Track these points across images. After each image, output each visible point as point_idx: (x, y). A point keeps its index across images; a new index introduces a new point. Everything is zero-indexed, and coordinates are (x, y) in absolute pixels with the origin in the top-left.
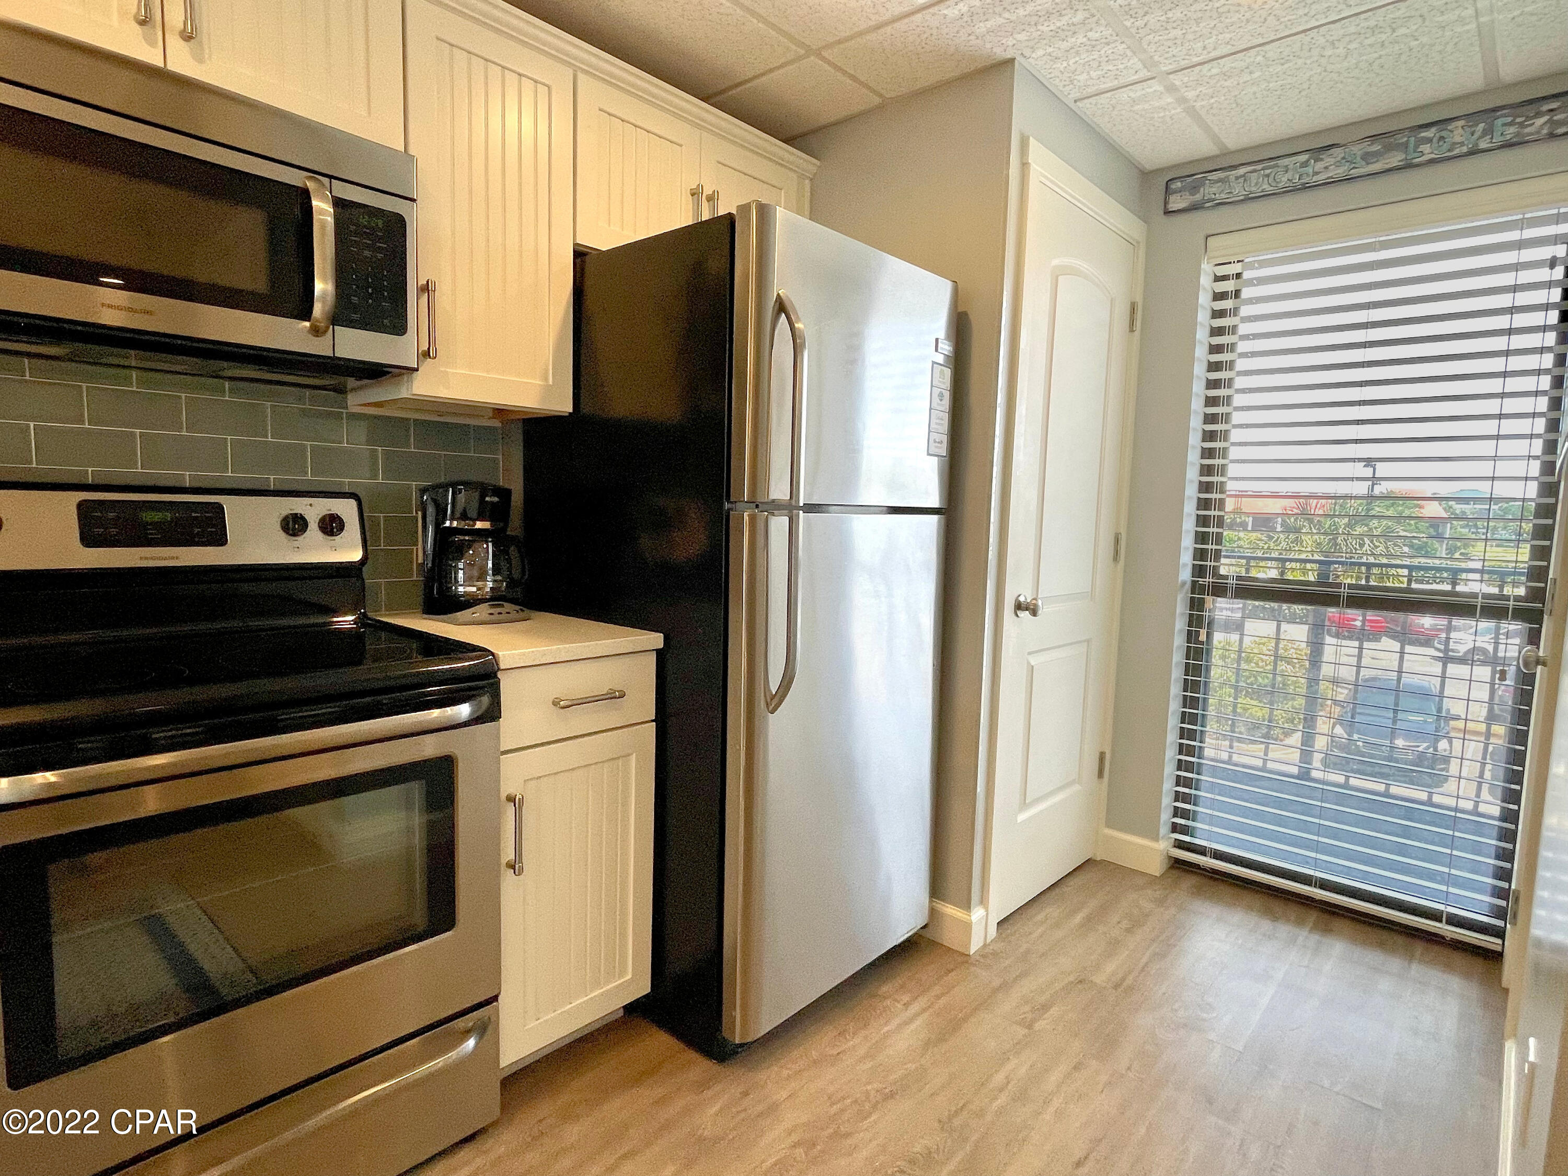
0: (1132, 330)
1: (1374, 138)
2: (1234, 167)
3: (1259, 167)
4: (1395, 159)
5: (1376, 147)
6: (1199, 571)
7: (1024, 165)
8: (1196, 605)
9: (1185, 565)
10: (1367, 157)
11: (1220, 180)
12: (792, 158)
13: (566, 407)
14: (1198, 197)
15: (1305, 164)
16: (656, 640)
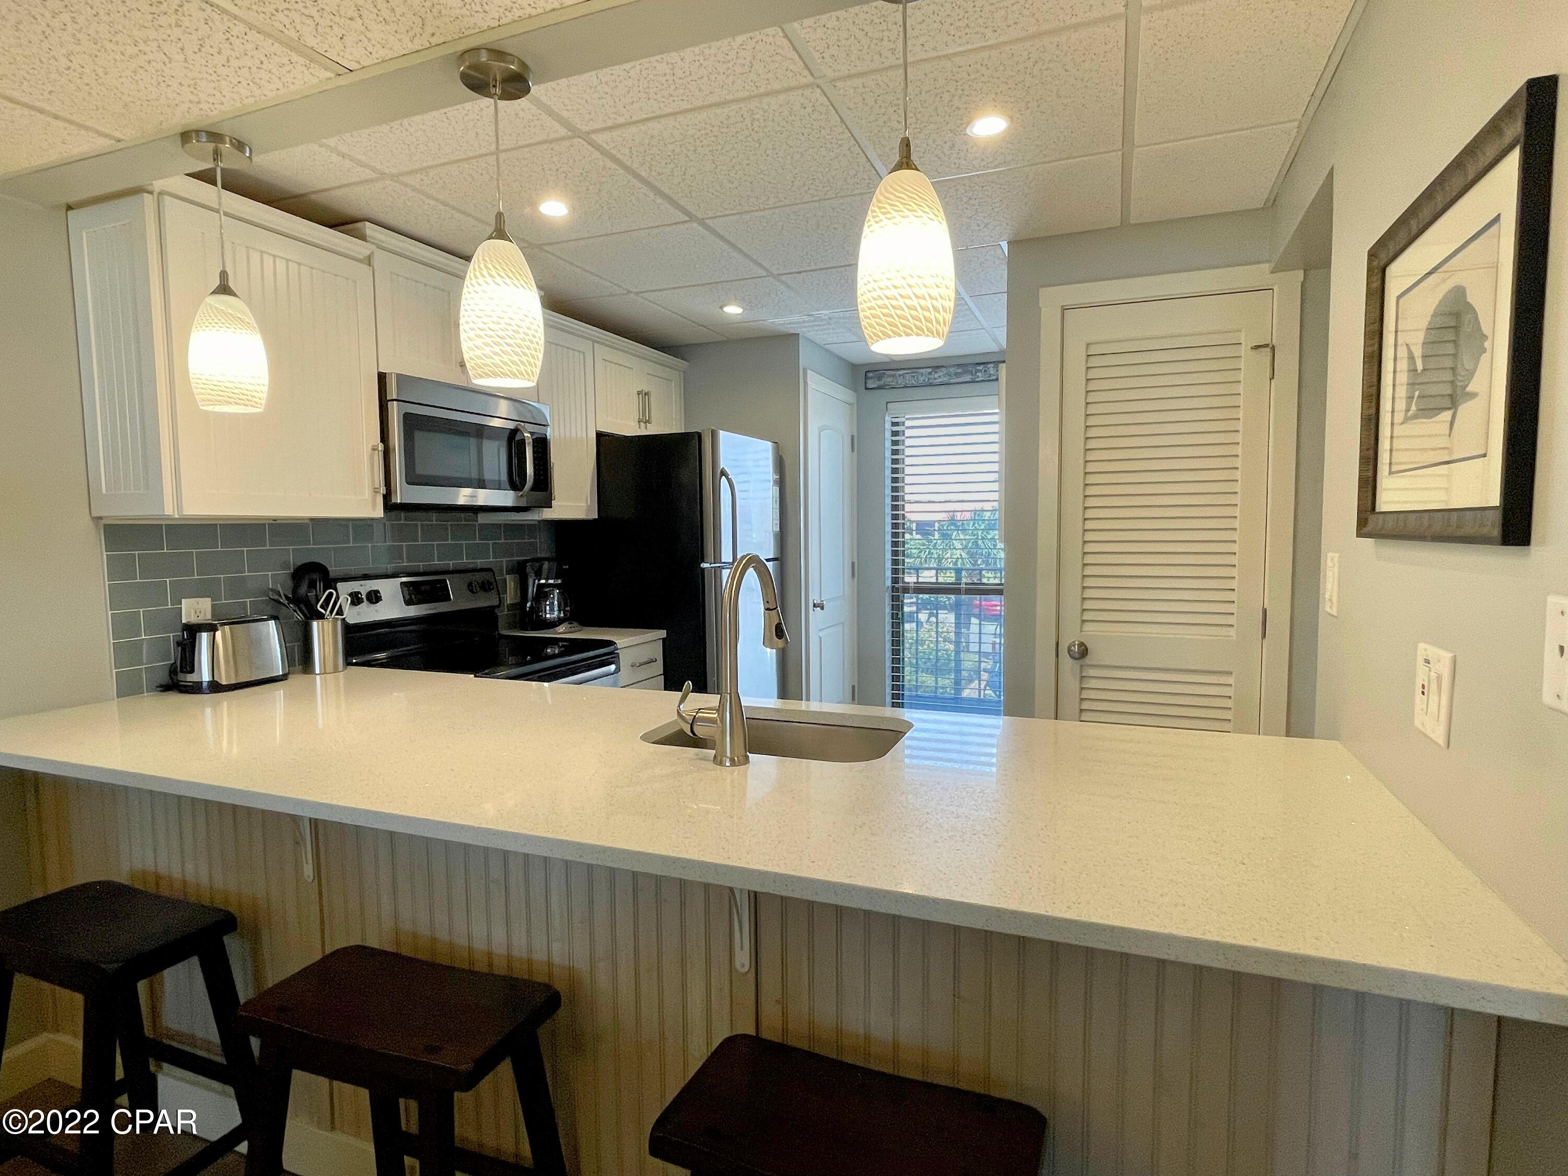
0: (853, 451)
1: (959, 366)
2: (898, 370)
3: (909, 371)
4: (968, 378)
5: (959, 371)
6: (895, 580)
7: (806, 383)
8: (895, 598)
9: (888, 577)
10: (957, 375)
11: (891, 376)
12: (674, 363)
13: (595, 516)
14: (881, 383)
15: (930, 373)
16: (663, 633)
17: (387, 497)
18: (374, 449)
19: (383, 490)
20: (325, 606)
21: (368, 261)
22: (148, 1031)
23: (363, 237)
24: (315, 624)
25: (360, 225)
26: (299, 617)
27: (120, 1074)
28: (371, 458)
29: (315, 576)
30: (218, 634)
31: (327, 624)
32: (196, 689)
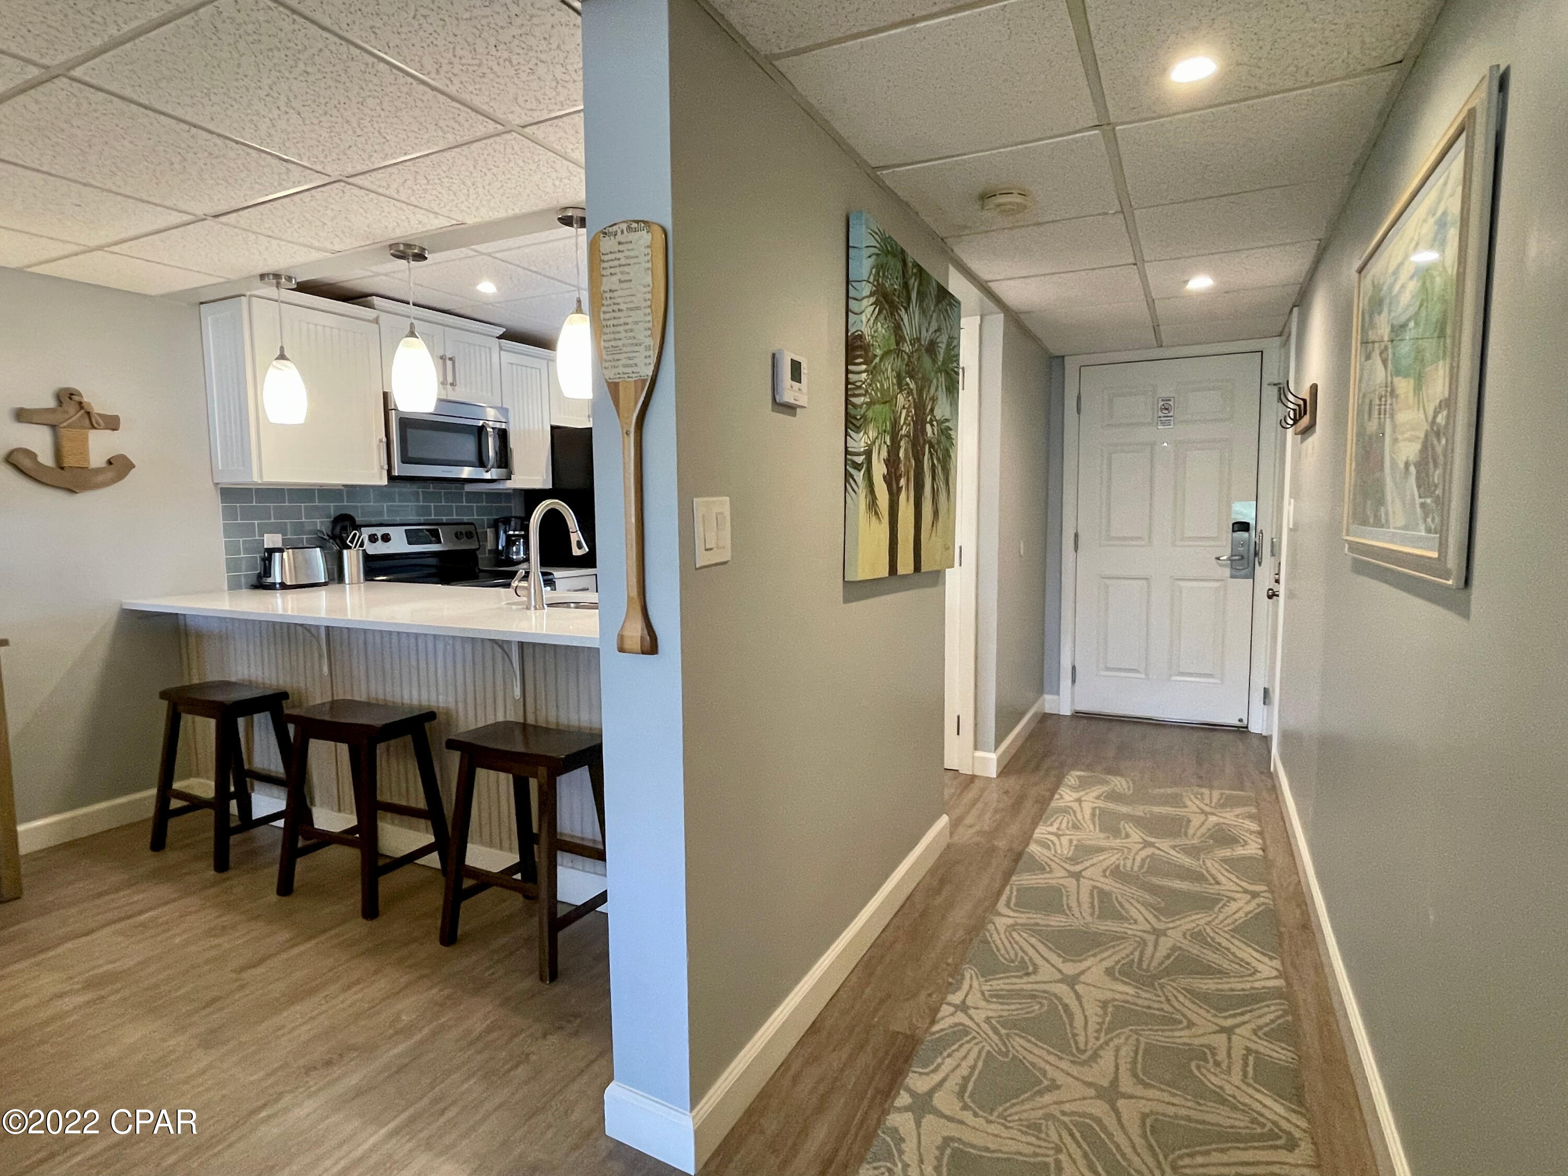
13: (550, 484)
17: (389, 471)
18: (381, 441)
19: (386, 467)
20: (352, 542)
21: (376, 321)
22: (246, 767)
23: (371, 306)
24: (345, 552)
25: (369, 298)
26: (336, 548)
27: (232, 789)
28: (379, 447)
29: (347, 523)
30: (285, 554)
31: (353, 552)
32: (272, 587)
